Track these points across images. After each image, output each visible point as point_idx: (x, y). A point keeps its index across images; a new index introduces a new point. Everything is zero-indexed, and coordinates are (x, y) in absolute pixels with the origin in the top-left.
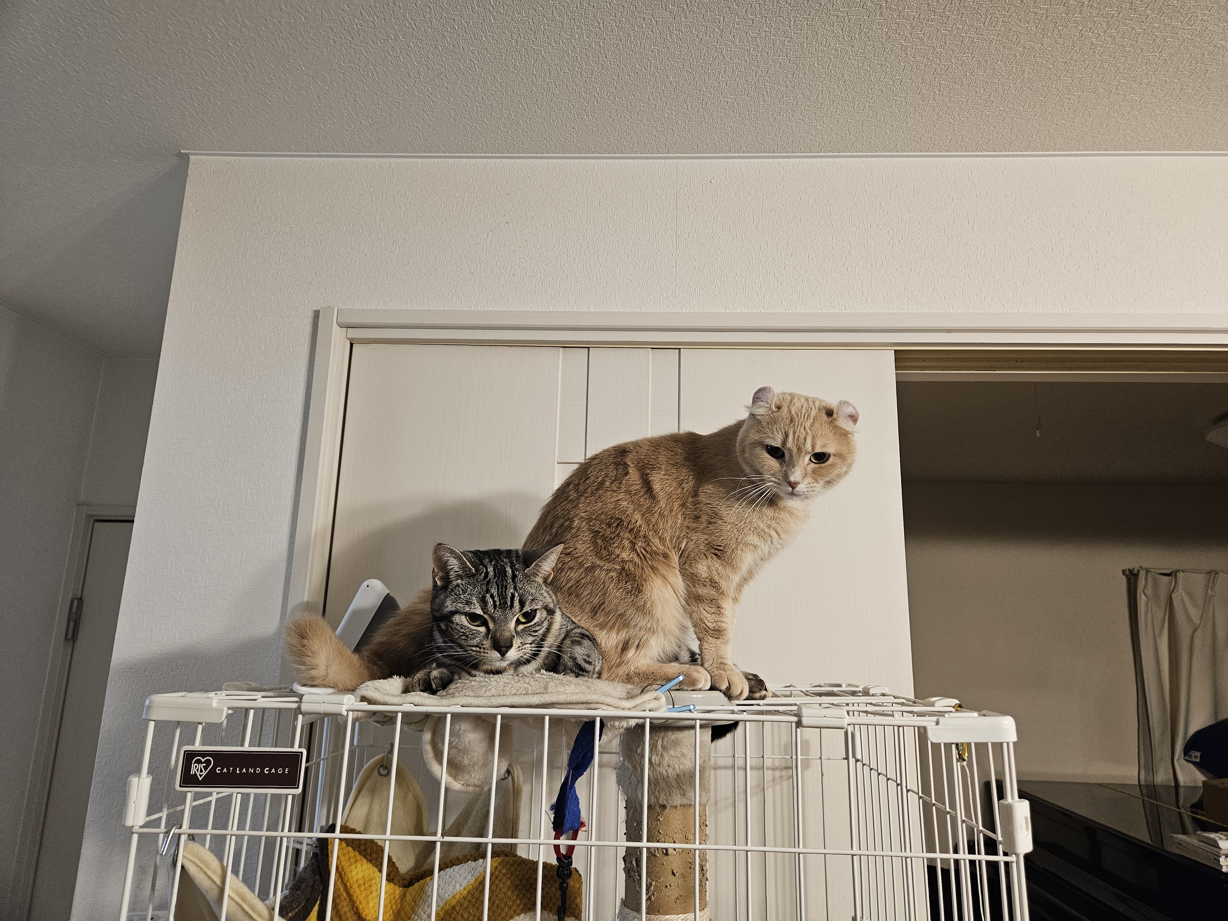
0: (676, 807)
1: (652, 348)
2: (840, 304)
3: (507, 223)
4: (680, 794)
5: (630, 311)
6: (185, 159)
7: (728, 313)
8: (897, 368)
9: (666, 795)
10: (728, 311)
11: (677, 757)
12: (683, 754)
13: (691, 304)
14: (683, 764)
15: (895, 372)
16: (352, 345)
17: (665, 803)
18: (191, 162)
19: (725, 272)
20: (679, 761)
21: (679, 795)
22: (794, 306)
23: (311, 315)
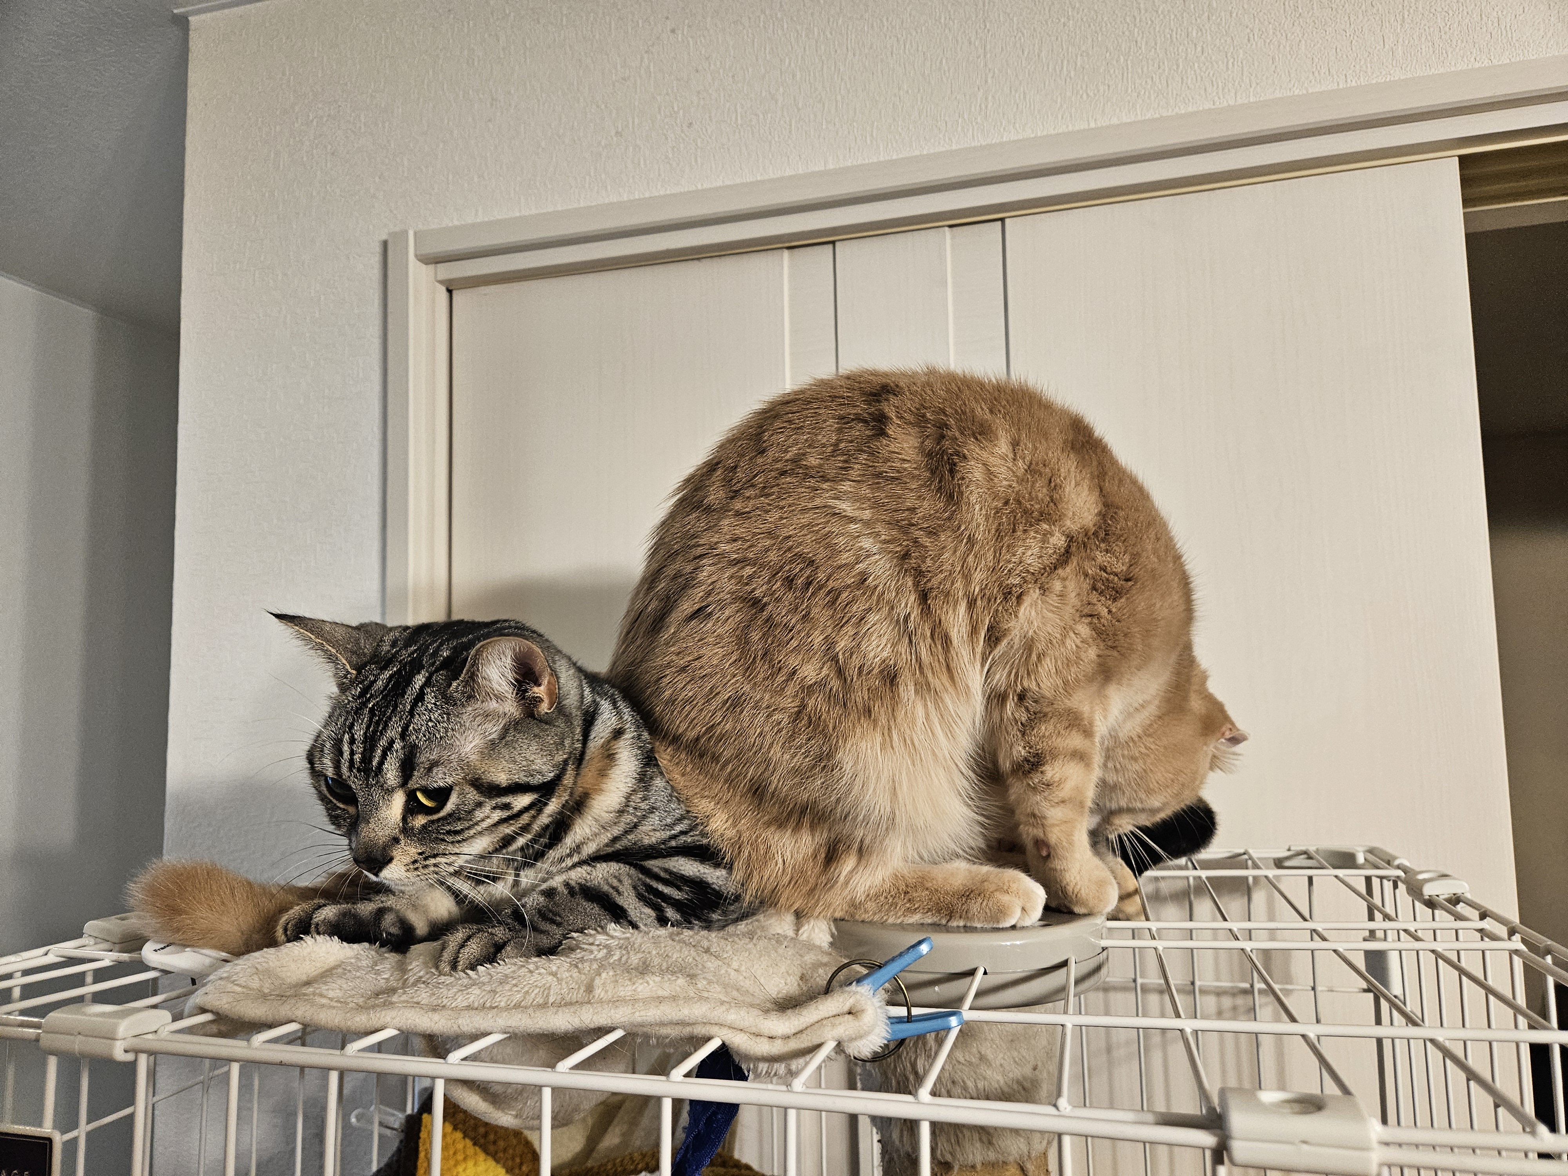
0: (973, 1167)
1: (951, 226)
2: (1333, 72)
3: (673, 31)
4: (980, 1139)
5: (901, 156)
6: (182, 23)
7: (1092, 129)
8: (1467, 202)
9: (949, 1141)
10: (1093, 125)
11: (970, 1064)
12: (982, 1058)
13: (1017, 125)
14: (985, 1078)
15: (1461, 211)
16: (450, 291)
17: (949, 1158)
18: (192, 27)
19: (1083, 48)
20: (975, 1073)
21: (978, 1145)
22: (1233, 94)
23: (378, 249)
